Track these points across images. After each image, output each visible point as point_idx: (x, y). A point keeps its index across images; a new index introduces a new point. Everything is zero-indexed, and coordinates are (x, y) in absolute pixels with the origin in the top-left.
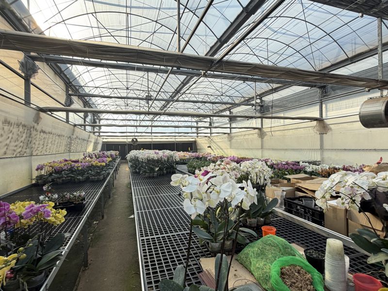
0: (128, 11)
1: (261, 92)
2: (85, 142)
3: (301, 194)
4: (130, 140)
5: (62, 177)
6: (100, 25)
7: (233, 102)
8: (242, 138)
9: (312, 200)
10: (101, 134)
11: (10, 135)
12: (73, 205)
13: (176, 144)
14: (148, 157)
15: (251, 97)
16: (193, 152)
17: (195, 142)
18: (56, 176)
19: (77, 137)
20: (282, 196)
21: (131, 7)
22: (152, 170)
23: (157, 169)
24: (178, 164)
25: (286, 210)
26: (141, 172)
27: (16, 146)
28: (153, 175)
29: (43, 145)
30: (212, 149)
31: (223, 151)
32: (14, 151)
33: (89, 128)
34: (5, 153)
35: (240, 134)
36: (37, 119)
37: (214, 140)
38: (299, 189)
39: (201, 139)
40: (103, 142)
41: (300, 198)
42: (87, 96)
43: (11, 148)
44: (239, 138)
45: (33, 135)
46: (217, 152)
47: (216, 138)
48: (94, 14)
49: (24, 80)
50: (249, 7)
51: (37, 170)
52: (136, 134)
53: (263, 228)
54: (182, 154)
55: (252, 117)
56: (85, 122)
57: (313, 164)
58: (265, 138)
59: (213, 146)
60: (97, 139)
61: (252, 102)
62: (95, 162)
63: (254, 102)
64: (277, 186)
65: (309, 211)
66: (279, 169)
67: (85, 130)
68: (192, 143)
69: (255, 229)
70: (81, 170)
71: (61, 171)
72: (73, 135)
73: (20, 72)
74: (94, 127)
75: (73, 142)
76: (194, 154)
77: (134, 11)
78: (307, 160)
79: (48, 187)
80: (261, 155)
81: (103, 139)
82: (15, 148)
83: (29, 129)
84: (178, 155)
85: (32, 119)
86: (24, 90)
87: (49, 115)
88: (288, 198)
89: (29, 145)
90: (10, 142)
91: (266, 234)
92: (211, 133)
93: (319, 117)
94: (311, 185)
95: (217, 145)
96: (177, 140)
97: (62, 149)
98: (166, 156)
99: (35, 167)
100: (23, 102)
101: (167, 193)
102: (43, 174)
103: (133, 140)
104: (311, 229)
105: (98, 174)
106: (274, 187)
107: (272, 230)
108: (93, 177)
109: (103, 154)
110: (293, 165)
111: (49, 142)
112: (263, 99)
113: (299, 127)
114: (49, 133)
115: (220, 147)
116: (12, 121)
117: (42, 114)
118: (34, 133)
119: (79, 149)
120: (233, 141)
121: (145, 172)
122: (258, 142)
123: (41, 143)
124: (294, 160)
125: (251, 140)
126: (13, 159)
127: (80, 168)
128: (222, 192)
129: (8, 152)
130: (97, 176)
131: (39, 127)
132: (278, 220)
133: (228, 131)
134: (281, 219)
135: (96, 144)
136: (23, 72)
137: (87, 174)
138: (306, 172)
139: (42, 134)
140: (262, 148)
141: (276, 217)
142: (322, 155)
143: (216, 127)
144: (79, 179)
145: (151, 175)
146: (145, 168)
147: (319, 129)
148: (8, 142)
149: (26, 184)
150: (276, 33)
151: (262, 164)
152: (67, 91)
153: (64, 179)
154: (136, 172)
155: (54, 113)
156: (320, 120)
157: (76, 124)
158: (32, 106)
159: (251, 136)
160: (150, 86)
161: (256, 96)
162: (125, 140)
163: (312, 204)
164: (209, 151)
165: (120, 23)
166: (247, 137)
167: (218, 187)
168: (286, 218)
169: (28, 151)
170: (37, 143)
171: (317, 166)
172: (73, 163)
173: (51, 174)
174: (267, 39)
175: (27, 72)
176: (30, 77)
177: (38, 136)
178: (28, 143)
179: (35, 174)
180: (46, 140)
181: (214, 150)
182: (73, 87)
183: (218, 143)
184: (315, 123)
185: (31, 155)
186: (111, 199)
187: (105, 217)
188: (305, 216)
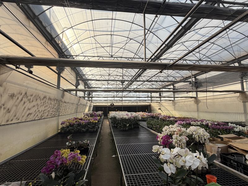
0: (112, 34)
1: (195, 73)
2: (85, 106)
3: (233, 151)
4: (110, 104)
5: (74, 129)
6: (96, 42)
7: (176, 80)
8: (183, 103)
9: (242, 157)
10: (93, 101)
11: (51, 106)
12: (83, 149)
13: (138, 106)
14: (123, 117)
15: (188, 76)
16: (148, 113)
17: (150, 105)
18: (71, 128)
19: (81, 104)
20: (218, 152)
21: (113, 31)
22: (125, 126)
23: (128, 125)
24: (140, 121)
25: (222, 162)
26: (118, 127)
27: (53, 111)
28: (126, 129)
29: (65, 109)
30: (162, 111)
31: (170, 112)
32: (52, 114)
33: (86, 98)
34: (47, 116)
35: (181, 101)
36: (63, 96)
37: (163, 105)
38: (231, 147)
39: (154, 104)
40: (94, 105)
41: (233, 154)
42: (87, 80)
43: (50, 112)
44: (180, 104)
45: (60, 105)
46: (165, 112)
47: (164, 103)
48: (94, 37)
49: (57, 75)
50: (186, 26)
51: (61, 124)
52: (113, 101)
53: (207, 176)
54: (141, 113)
55: (190, 92)
56: (85, 95)
57: (239, 126)
58: (200, 104)
59: (162, 108)
60: (91, 104)
61: (189, 80)
62: (92, 120)
63: (190, 80)
64: (213, 143)
65: (241, 166)
66: (213, 129)
67: (85, 99)
68: (148, 106)
69: (200, 175)
70: (84, 125)
71: (74, 125)
72: (79, 103)
73: (56, 71)
74: (89, 98)
75: (79, 107)
76: (149, 114)
77: (115, 33)
78: (234, 120)
79: (70, 137)
80: (197, 115)
81: (94, 103)
82: (52, 113)
83: (59, 102)
84: (140, 114)
85: (61, 96)
86: (57, 81)
87: (68, 93)
88: (222, 154)
89: (58, 110)
90: (50, 109)
91: (210, 181)
92: (160, 100)
93: (241, 90)
94: (240, 144)
95: (165, 108)
96: (138, 104)
97: (73, 111)
98: (133, 117)
99: (60, 123)
100: (56, 87)
101: (136, 143)
102: (64, 126)
103: (111, 104)
104: (244, 179)
105: (94, 127)
106: (211, 144)
107: (213, 178)
108: (91, 129)
109: (95, 113)
110: (223, 125)
111: (67, 108)
112: (197, 77)
113: (226, 97)
114: (68, 103)
115: (167, 109)
116: (52, 98)
117: (66, 93)
118: (61, 103)
119: (81, 110)
120: (176, 105)
121: (121, 127)
122: (194, 106)
123: (64, 108)
124: (223, 121)
125: (189, 105)
126: (51, 118)
127: (84, 124)
128: (187, 162)
129: (49, 115)
130: (93, 129)
131: (63, 100)
132: (216, 169)
133: (173, 99)
134: (219, 169)
135: (90, 107)
136: (57, 71)
137: (87, 127)
138: (234, 132)
139: (64, 104)
140: (198, 111)
141: (215, 167)
142: (246, 117)
143: (164, 97)
144: (83, 131)
145: (124, 129)
146: (120, 124)
147: (242, 98)
148: (49, 109)
149: (56, 133)
150: (204, 37)
151: (203, 131)
152: (77, 78)
153: (75, 130)
154: (115, 127)
155: (71, 92)
156: (242, 92)
157: (81, 96)
158: (60, 89)
159: (189, 103)
160: (124, 73)
161: (192, 76)
162: (106, 104)
163: (242, 159)
164: (159, 111)
165: (107, 40)
166: (186, 103)
167: (183, 157)
168: (222, 168)
169: (57, 113)
170: (62, 109)
171: (243, 128)
172: (80, 121)
173: (68, 127)
174: (198, 40)
175: (60, 70)
176: (61, 73)
177: (63, 105)
178: (58, 109)
179: (60, 126)
180: (66, 107)
181: (163, 111)
182: (80, 75)
183: (165, 107)
184: (238, 94)
185: (59, 116)
186: (100, 143)
187: (98, 155)
188: (238, 169)
